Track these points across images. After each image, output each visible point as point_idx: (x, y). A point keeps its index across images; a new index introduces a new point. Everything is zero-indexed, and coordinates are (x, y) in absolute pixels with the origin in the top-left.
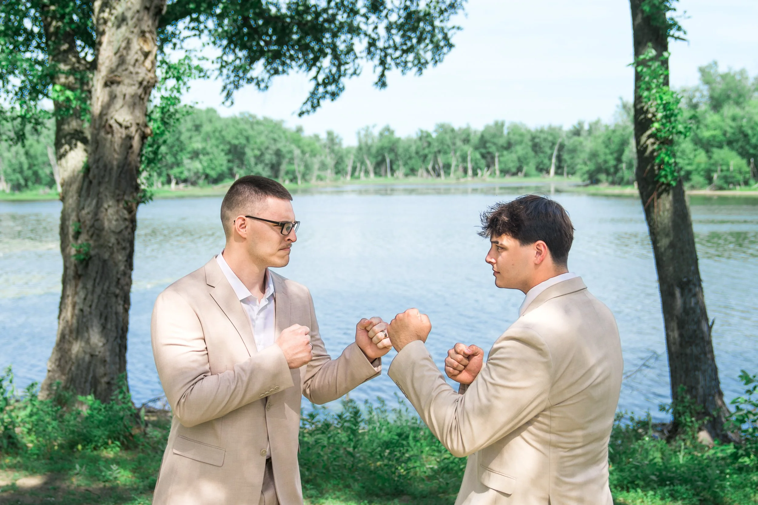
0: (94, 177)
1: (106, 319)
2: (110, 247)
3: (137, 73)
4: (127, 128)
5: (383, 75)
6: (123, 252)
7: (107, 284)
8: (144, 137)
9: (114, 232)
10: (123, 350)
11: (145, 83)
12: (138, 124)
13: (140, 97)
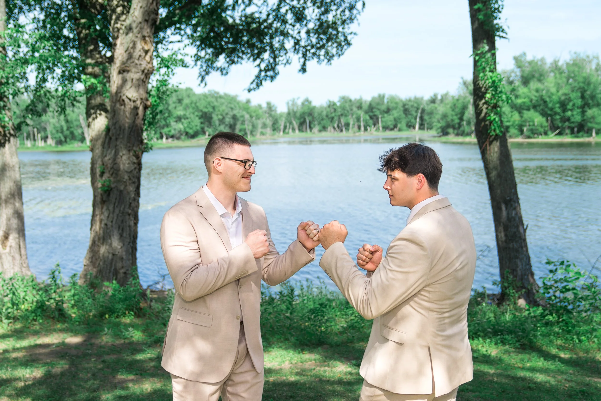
0: (113, 135)
1: (123, 230)
2: (124, 182)
3: (141, 64)
4: (134, 101)
5: (304, 64)
6: (133, 185)
7: (123, 207)
8: (146, 108)
9: (126, 172)
10: (134, 251)
11: (146, 71)
12: (142, 99)
13: (143, 80)
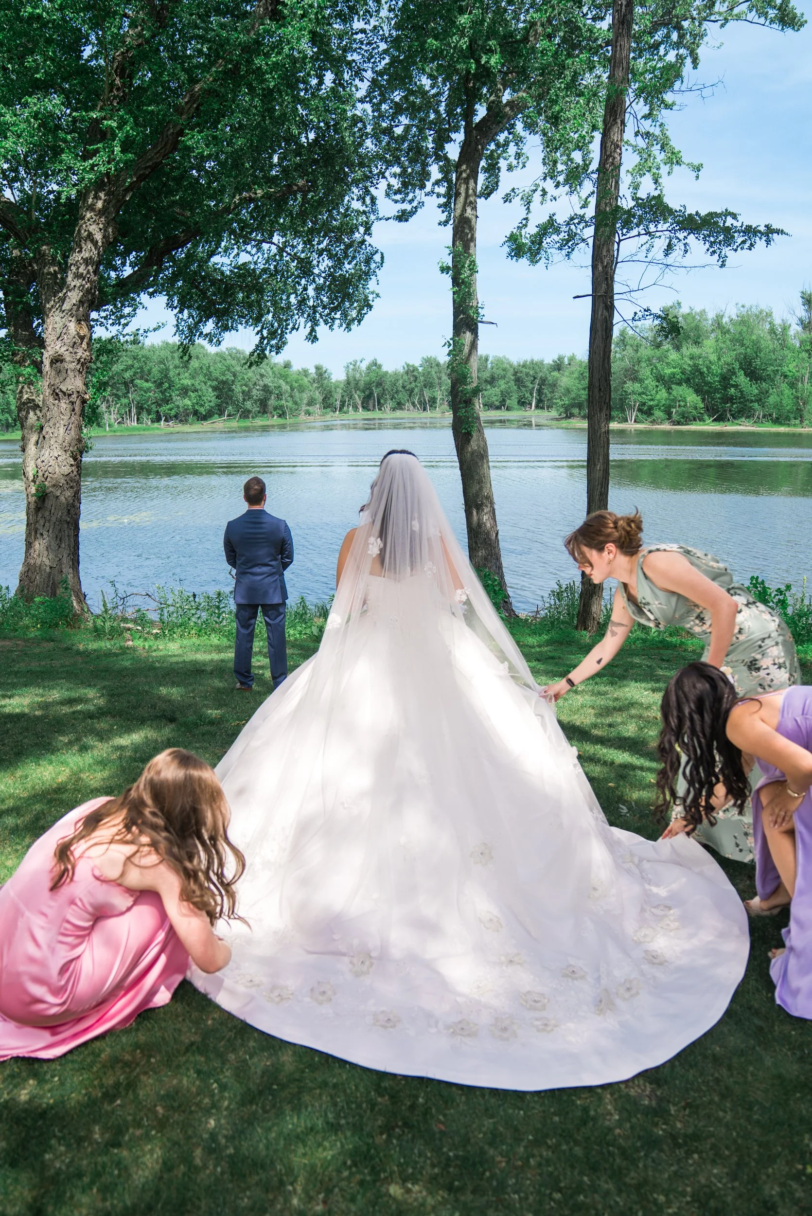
1: (60, 540)
2: (61, 487)
3: (76, 353)
4: (70, 395)
5: (313, 330)
6: (71, 490)
7: (60, 514)
8: (84, 401)
9: (63, 475)
10: (76, 564)
11: (82, 360)
12: (78, 392)
13: (79, 371)
